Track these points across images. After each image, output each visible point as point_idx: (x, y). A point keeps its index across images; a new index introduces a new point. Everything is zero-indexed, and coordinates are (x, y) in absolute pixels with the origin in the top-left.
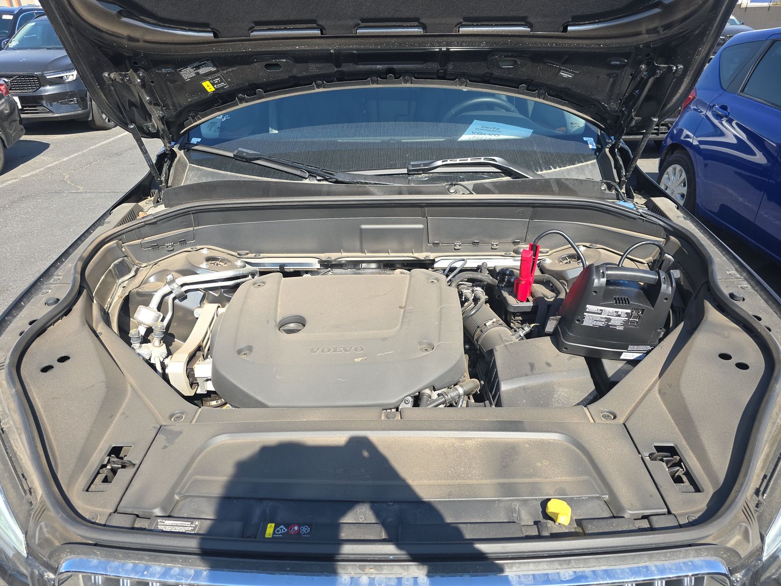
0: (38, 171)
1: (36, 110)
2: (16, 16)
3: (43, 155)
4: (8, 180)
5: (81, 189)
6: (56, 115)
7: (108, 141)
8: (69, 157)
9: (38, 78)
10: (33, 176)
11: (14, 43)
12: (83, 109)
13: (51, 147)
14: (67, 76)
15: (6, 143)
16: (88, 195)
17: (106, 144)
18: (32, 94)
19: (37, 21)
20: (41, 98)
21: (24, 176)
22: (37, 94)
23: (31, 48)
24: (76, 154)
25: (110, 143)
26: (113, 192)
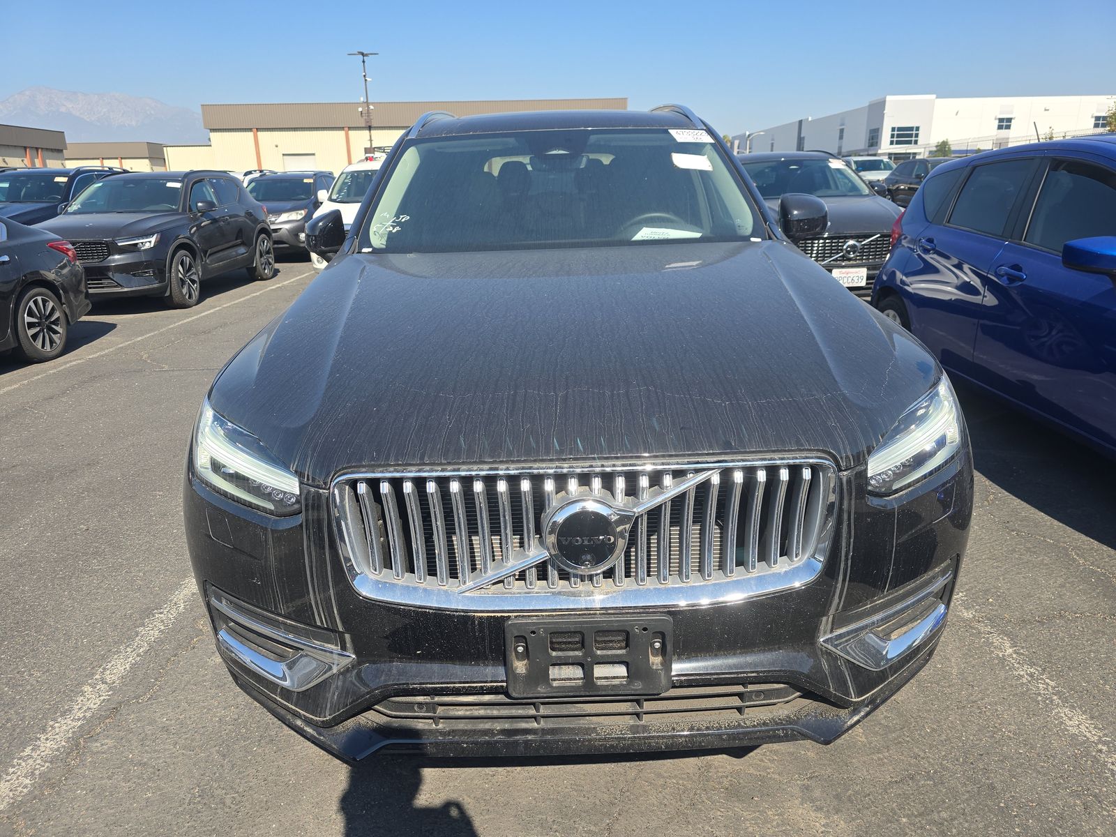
0: (107, 351)
1: (101, 284)
2: (72, 179)
3: (110, 336)
4: (71, 361)
5: (166, 368)
6: (126, 290)
7: (190, 319)
8: (144, 337)
9: (107, 246)
10: (103, 356)
11: (75, 206)
12: (160, 282)
13: (118, 327)
14: (142, 243)
15: (69, 318)
16: (176, 373)
17: (189, 322)
18: (97, 265)
19: (106, 181)
20: (108, 268)
21: (90, 357)
22: (104, 264)
23: (97, 212)
24: (152, 334)
25: (193, 321)
26: (207, 369)
